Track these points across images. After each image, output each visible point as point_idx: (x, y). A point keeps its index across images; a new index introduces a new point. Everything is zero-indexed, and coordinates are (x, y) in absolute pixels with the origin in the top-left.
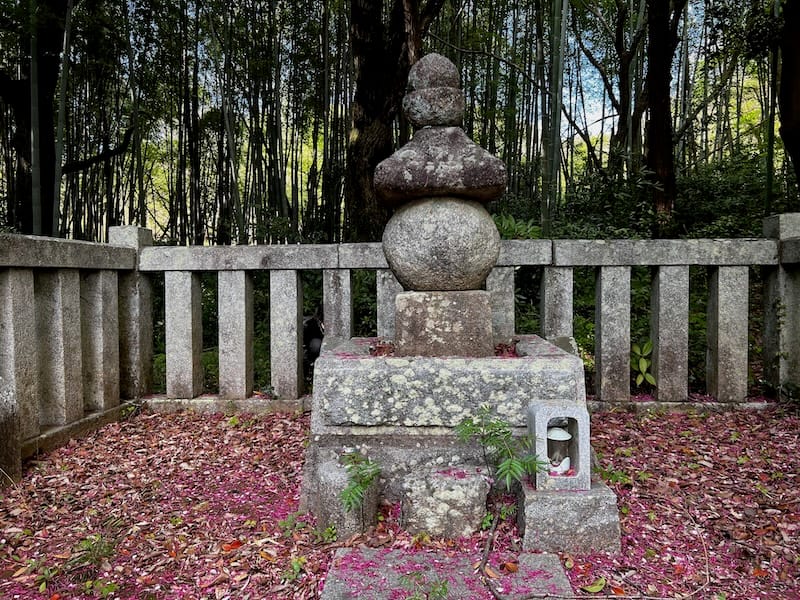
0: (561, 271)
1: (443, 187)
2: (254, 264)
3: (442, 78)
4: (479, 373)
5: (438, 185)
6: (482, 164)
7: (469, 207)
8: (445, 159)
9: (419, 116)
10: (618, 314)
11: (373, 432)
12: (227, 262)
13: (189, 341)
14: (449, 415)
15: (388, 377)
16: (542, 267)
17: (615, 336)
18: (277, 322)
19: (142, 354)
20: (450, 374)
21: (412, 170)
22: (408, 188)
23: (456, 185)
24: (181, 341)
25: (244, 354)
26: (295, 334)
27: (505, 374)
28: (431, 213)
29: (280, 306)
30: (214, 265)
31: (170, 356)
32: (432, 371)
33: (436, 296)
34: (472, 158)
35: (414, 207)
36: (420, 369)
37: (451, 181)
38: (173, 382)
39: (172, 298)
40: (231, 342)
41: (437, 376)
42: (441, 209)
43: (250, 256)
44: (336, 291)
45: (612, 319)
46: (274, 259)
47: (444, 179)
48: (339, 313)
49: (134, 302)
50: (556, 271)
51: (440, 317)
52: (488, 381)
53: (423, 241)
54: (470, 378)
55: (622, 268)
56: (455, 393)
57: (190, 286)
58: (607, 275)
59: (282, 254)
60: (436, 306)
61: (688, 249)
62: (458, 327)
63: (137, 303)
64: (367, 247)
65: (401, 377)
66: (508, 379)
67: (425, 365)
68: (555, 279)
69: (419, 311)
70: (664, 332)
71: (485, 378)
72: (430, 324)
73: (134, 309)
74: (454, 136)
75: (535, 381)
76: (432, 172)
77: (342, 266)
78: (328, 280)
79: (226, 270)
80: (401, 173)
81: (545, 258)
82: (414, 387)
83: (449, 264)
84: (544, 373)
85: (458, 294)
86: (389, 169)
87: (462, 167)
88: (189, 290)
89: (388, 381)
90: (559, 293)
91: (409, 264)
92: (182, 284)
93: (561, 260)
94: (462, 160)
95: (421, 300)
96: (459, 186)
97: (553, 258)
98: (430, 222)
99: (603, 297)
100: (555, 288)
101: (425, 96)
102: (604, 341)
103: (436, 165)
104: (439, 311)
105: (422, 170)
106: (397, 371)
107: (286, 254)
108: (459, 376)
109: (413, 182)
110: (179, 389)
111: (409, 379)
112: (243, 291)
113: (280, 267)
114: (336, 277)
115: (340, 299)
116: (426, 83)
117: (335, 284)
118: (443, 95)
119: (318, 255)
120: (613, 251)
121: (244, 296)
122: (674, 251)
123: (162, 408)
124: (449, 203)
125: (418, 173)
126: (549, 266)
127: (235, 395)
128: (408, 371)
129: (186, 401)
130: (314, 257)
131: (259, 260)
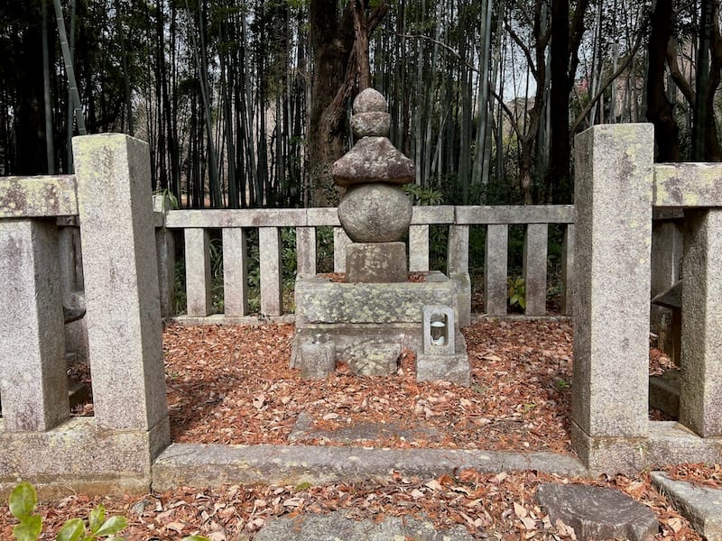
0: (461, 227)
1: (375, 177)
2: (248, 223)
3: (375, 106)
4: (395, 291)
5: (372, 176)
6: (399, 163)
7: (392, 189)
8: (376, 160)
9: (360, 130)
10: (499, 257)
11: (332, 326)
12: (229, 222)
13: (203, 277)
14: (378, 316)
16: (447, 225)
17: (497, 272)
19: (170, 286)
20: (378, 292)
21: (356, 167)
22: (353, 178)
23: (383, 176)
24: (197, 277)
25: (242, 285)
26: (277, 271)
28: (368, 193)
29: (267, 253)
30: (219, 223)
31: (190, 288)
32: (368, 290)
33: (371, 246)
34: (393, 159)
35: (357, 190)
36: (361, 289)
37: (380, 174)
38: (192, 306)
39: (189, 248)
40: (233, 278)
41: (371, 294)
42: (374, 191)
43: (245, 218)
44: (305, 242)
45: (495, 260)
46: (262, 219)
47: (376, 173)
48: (308, 257)
50: (457, 227)
51: (374, 259)
52: (400, 296)
53: (363, 212)
54: (390, 294)
55: (502, 226)
56: (381, 303)
57: (202, 238)
58: (491, 230)
59: (267, 216)
60: (372, 252)
61: (547, 212)
62: (385, 265)
63: (165, 250)
64: (327, 211)
65: (349, 294)
66: (412, 295)
67: (363, 288)
68: (456, 233)
69: (361, 255)
70: (530, 269)
71: (399, 294)
72: (368, 263)
73: (164, 254)
74: (382, 145)
75: (428, 296)
76: (368, 168)
77: (310, 224)
78: (300, 233)
79: (227, 227)
80: (349, 169)
81: (450, 220)
82: (357, 300)
83: (379, 226)
85: (385, 244)
86: (341, 165)
87: (387, 165)
88: (202, 242)
89: (341, 297)
90: (459, 243)
91: (354, 226)
92: (197, 237)
93: (461, 220)
94: (387, 160)
95: (362, 248)
96: (385, 177)
97: (455, 219)
98: (367, 199)
99: (489, 245)
100: (456, 240)
101: (364, 118)
102: (490, 275)
103: (371, 164)
104: (373, 255)
105: (362, 167)
106: (347, 291)
107: (270, 216)
108: (384, 293)
109: (357, 174)
110: (196, 310)
111: (354, 295)
112: (240, 242)
113: (266, 225)
114: (305, 232)
115: (308, 247)
116: (365, 109)
117: (305, 237)
118: (376, 117)
119: (293, 217)
120: (495, 214)
121: (241, 245)
122: (537, 214)
123: (185, 323)
124: (379, 187)
125: (359, 168)
126: (452, 224)
127: (235, 314)
128: (353, 290)
129: (201, 319)
130: (289, 218)
131: (252, 220)
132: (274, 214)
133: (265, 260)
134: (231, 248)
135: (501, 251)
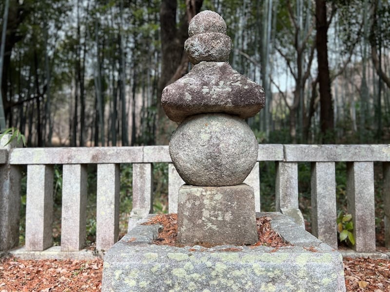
0: (290, 165)
1: (216, 105)
2: (87, 160)
3: (214, 25)
4: (251, 266)
5: (212, 103)
6: (246, 87)
7: (236, 122)
8: (217, 84)
9: (196, 54)
10: (327, 193)
12: (69, 158)
13: (42, 212)
15: (169, 271)
16: (277, 162)
17: (326, 208)
18: (101, 198)
19: (10, 221)
20: (225, 267)
21: (192, 92)
22: (188, 106)
23: (226, 104)
24: (36, 211)
25: (79, 220)
26: (113, 206)
27: (274, 268)
28: (206, 125)
29: (104, 188)
30: (60, 161)
31: (29, 222)
32: (209, 264)
33: (211, 191)
34: (238, 84)
35: (193, 121)
36: (198, 262)
37: (222, 101)
38: (30, 240)
39: (31, 183)
40: (70, 212)
41: (214, 269)
42: (214, 122)
43: (85, 154)
44: (141, 177)
45: (324, 197)
46: (100, 157)
47: (217, 99)
48: (143, 192)
49: (6, 185)
50: (286, 164)
51: (214, 209)
52: (259, 274)
53: (200, 148)
54: (243, 271)
55: (330, 163)
56: (229, 285)
57: (44, 174)
58: (319, 168)
59: (105, 154)
60: (211, 199)
61: (372, 151)
62: (228, 217)
63: (8, 185)
64: (162, 148)
65: (181, 270)
66: (277, 272)
67: (202, 259)
68: (286, 170)
69: (197, 203)
70: (358, 206)
71: (256, 271)
72: (206, 214)
73: (5, 190)
74: (223, 69)
75: (301, 274)
76: (207, 93)
77: (145, 161)
78: (136, 171)
79: (68, 164)
80: (183, 94)
81: (280, 157)
82: (192, 280)
83: (221, 166)
84: (308, 268)
85: (227, 188)
86: (174, 91)
87: (230, 90)
88: (43, 177)
89: (170, 274)
90: (288, 180)
91: (189, 165)
92: (38, 173)
93: (290, 158)
94: (231, 85)
95: (198, 194)
96: (228, 105)
97: (285, 157)
98: (205, 132)
99: (318, 182)
100: (286, 177)
101: (201, 39)
102: (319, 211)
103: (210, 89)
104: (213, 203)
105: (199, 92)
106: (177, 264)
107: (108, 153)
108: (233, 269)
109: (192, 101)
110: (34, 244)
111: (188, 272)
112: (79, 178)
113: (104, 161)
114: (142, 168)
115: (144, 183)
116: (202, 29)
117: (141, 173)
118: (215, 38)
119: (130, 154)
120: (323, 152)
121: (79, 181)
122: (363, 152)
123: (22, 257)
124: (220, 118)
125: (195, 94)
126: (282, 161)
127: (71, 248)
128: (188, 264)
129: (38, 253)
130: (127, 155)
131: (90, 157)
132: (112, 152)
133: (101, 195)
134: (70, 184)
135: (329, 187)
